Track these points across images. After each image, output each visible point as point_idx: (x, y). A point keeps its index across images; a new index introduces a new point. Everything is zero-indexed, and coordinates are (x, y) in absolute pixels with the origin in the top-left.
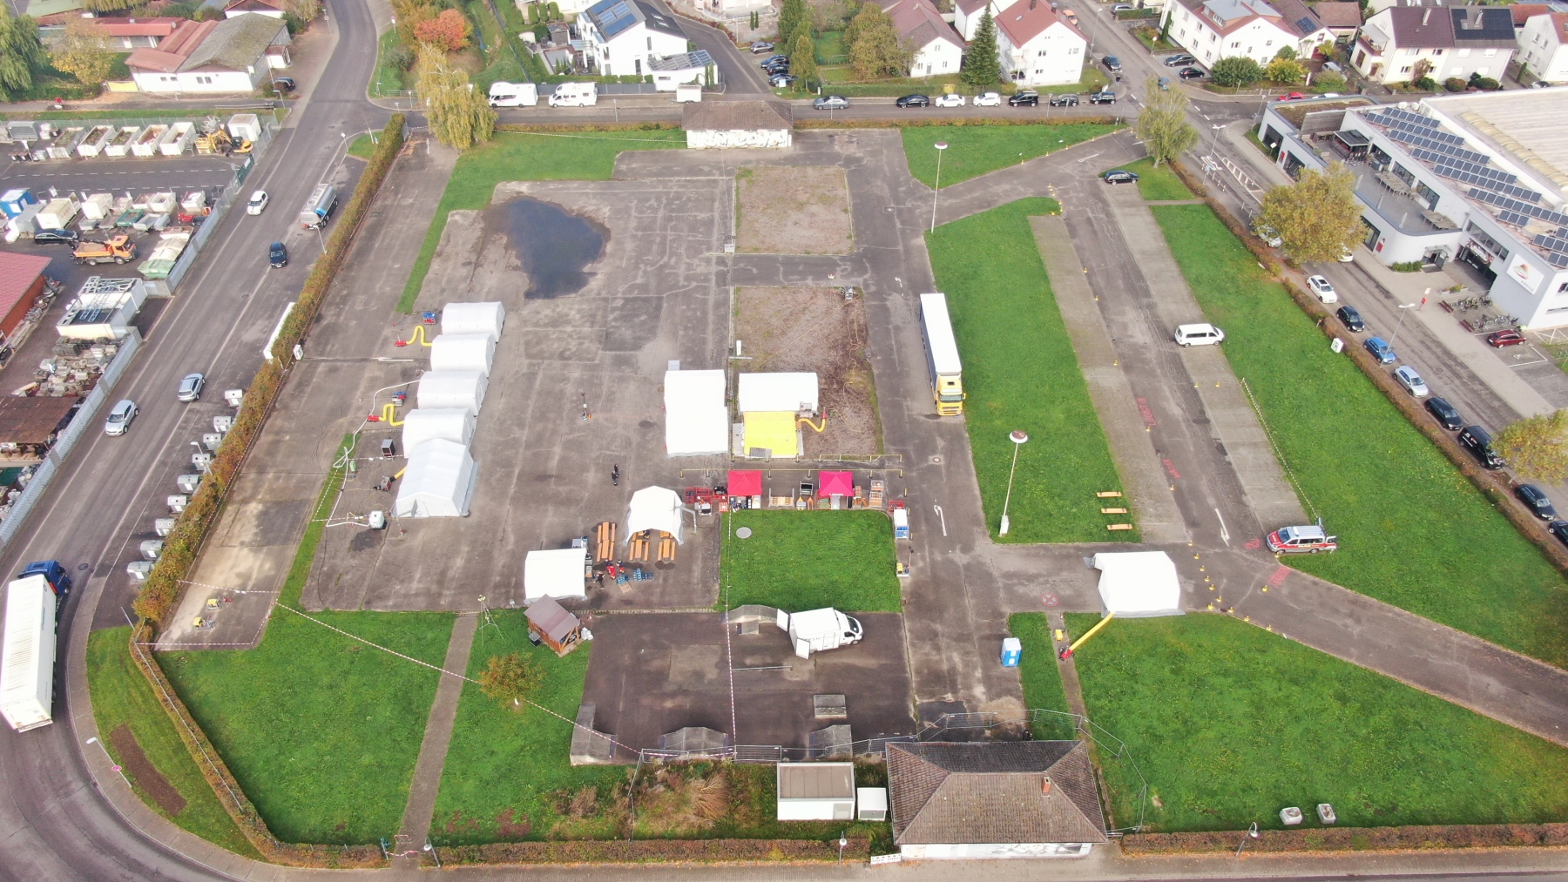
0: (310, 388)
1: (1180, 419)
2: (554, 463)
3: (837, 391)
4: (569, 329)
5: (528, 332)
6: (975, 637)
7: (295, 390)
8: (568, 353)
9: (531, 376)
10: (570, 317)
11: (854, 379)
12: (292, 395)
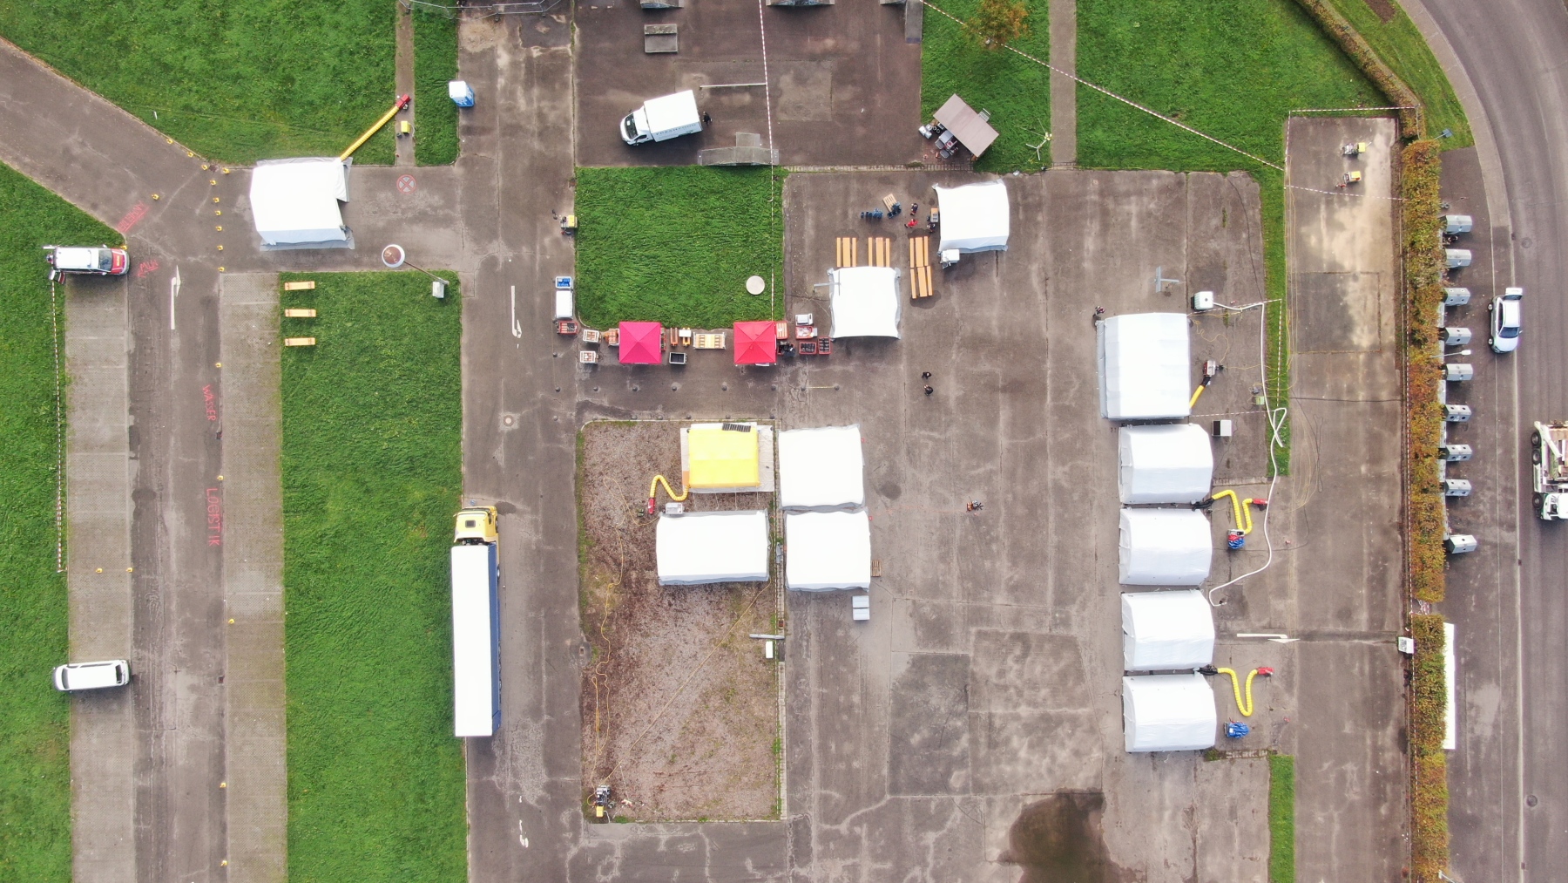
0: (1366, 577)
1: (171, 502)
2: (1004, 415)
3: (631, 563)
4: (1024, 711)
5: (1083, 705)
6: (497, 131)
7: (1385, 569)
8: (1018, 651)
9: (1063, 598)
10: (1026, 741)
11: (606, 594)
12: (1385, 560)
